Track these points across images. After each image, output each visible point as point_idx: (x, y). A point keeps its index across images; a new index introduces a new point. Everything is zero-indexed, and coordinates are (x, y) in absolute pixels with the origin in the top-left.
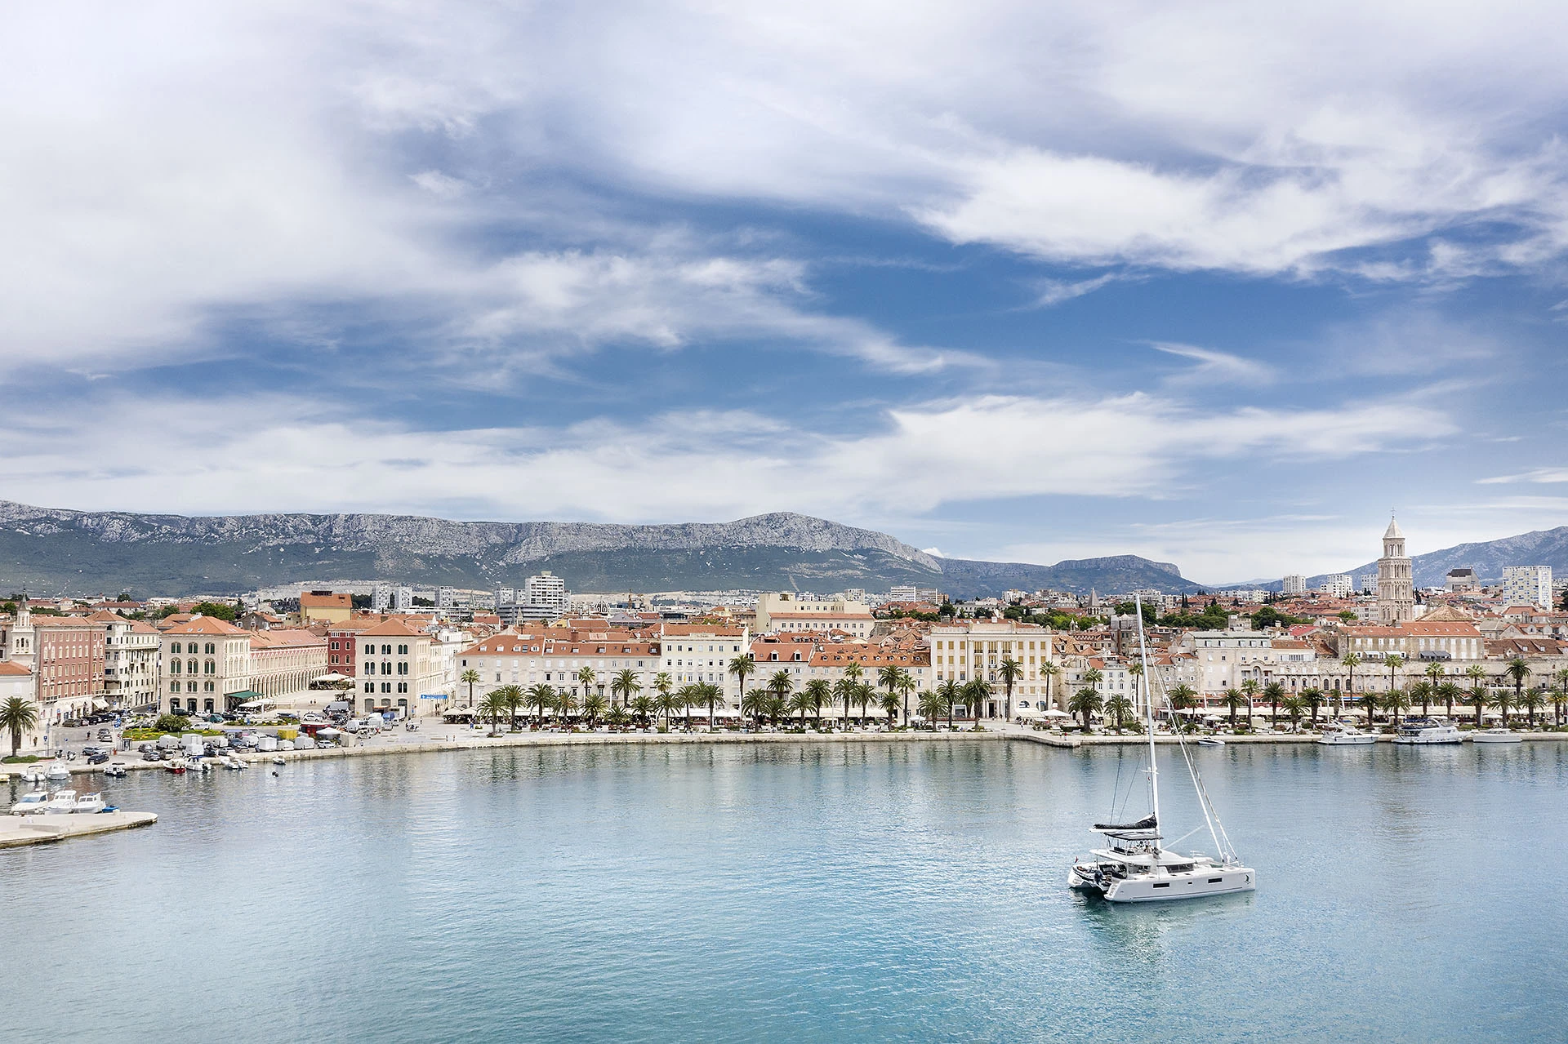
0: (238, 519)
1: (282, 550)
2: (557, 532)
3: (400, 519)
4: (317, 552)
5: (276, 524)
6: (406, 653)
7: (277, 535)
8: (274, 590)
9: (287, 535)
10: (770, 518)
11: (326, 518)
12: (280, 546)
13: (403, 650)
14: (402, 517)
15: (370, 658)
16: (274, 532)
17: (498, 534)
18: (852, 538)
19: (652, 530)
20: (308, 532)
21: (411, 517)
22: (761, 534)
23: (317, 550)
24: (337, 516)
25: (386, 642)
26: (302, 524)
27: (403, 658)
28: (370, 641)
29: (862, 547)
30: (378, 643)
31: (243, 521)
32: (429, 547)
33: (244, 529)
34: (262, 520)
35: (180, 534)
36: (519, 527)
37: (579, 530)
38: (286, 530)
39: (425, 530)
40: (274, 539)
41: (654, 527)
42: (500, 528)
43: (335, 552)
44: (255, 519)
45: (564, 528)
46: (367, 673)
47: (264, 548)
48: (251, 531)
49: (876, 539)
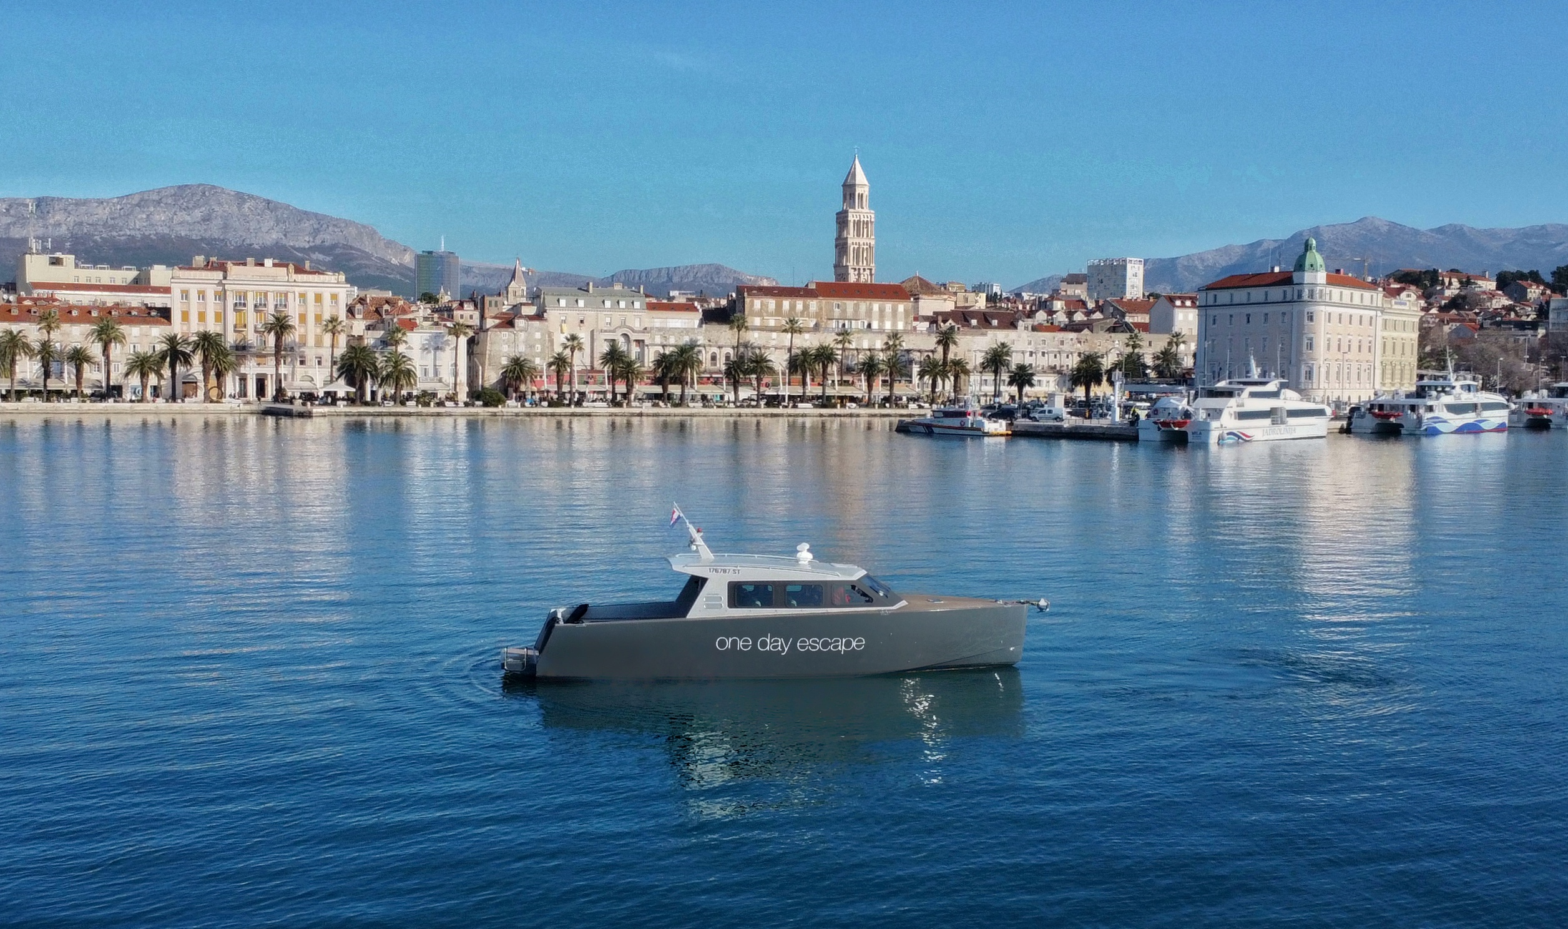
18: (307, 228)
22: (164, 217)
29: (323, 241)
49: (345, 232)
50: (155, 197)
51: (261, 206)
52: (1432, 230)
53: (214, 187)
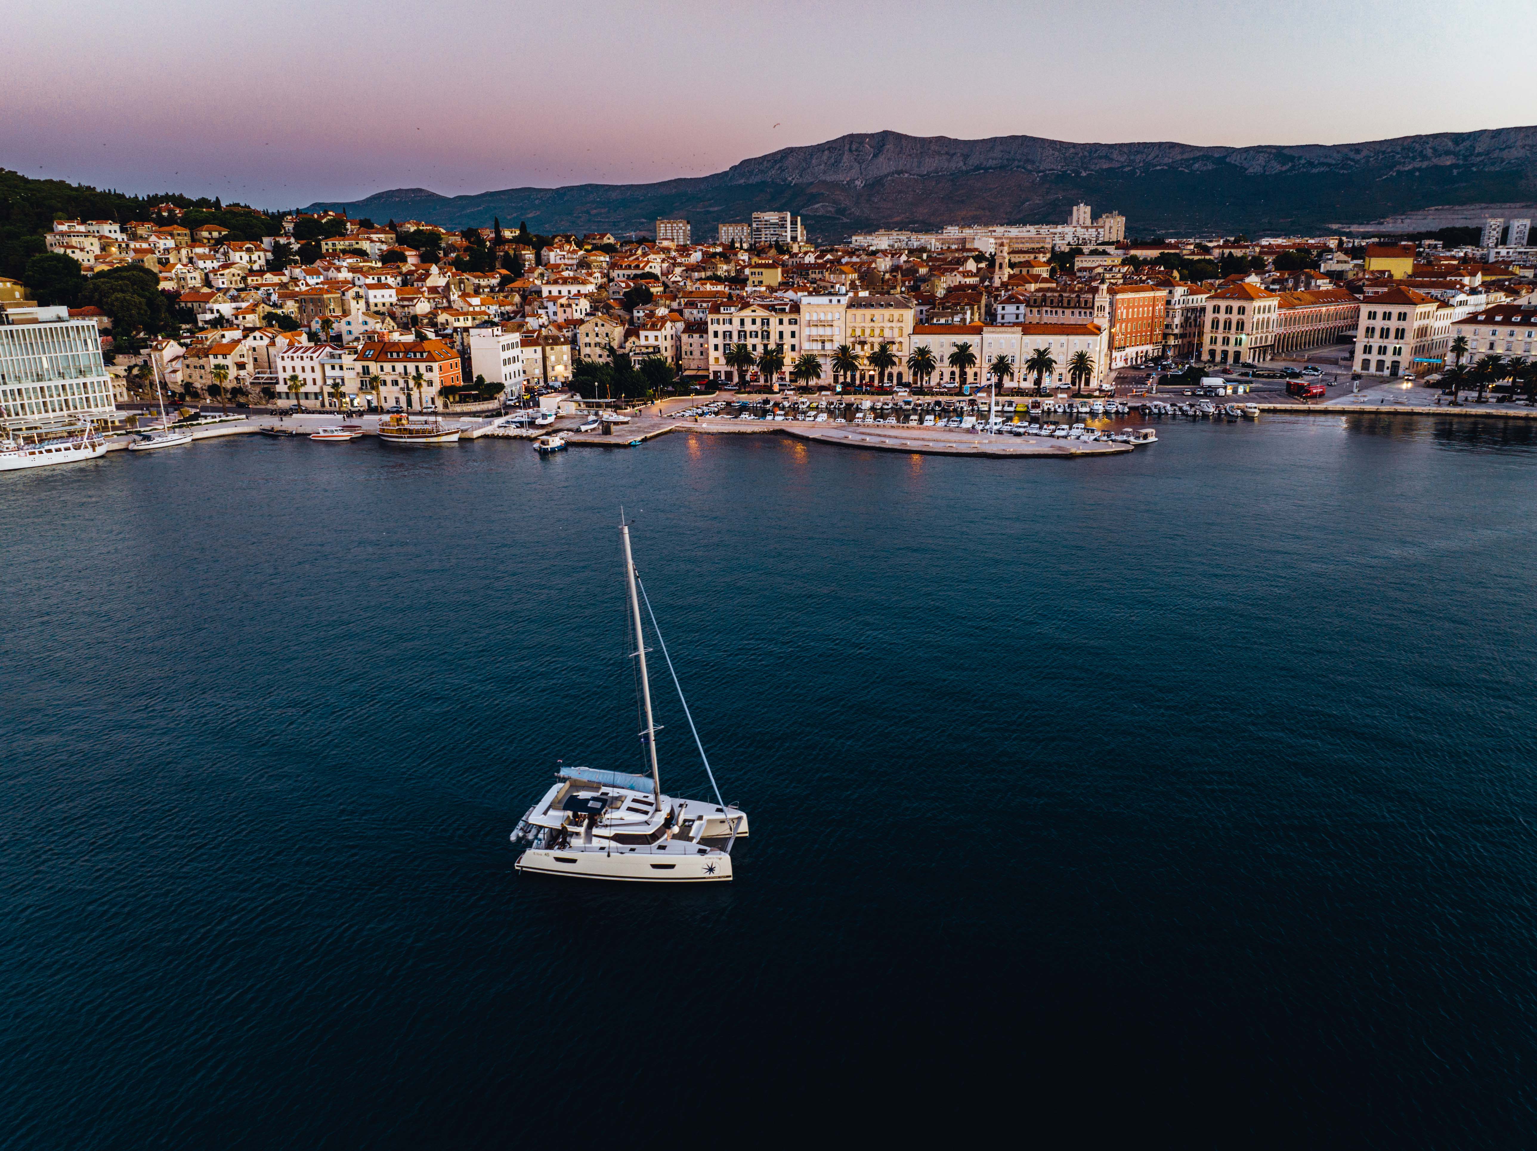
0: (1375, 144)
1: (1417, 174)
4: (1455, 174)
5: (1415, 147)
6: (1404, 319)
7: (1414, 158)
8: (1403, 217)
9: (1425, 158)
11: (1469, 135)
12: (1415, 169)
13: (1402, 317)
15: (1372, 323)
16: (1411, 155)
20: (1448, 153)
23: (1455, 172)
25: (1388, 308)
27: (1402, 324)
28: (1373, 308)
30: (1380, 309)
31: (1380, 145)
33: (1380, 154)
35: (1319, 164)
40: (1410, 163)
43: (1475, 172)
46: (1367, 337)
47: (1398, 172)
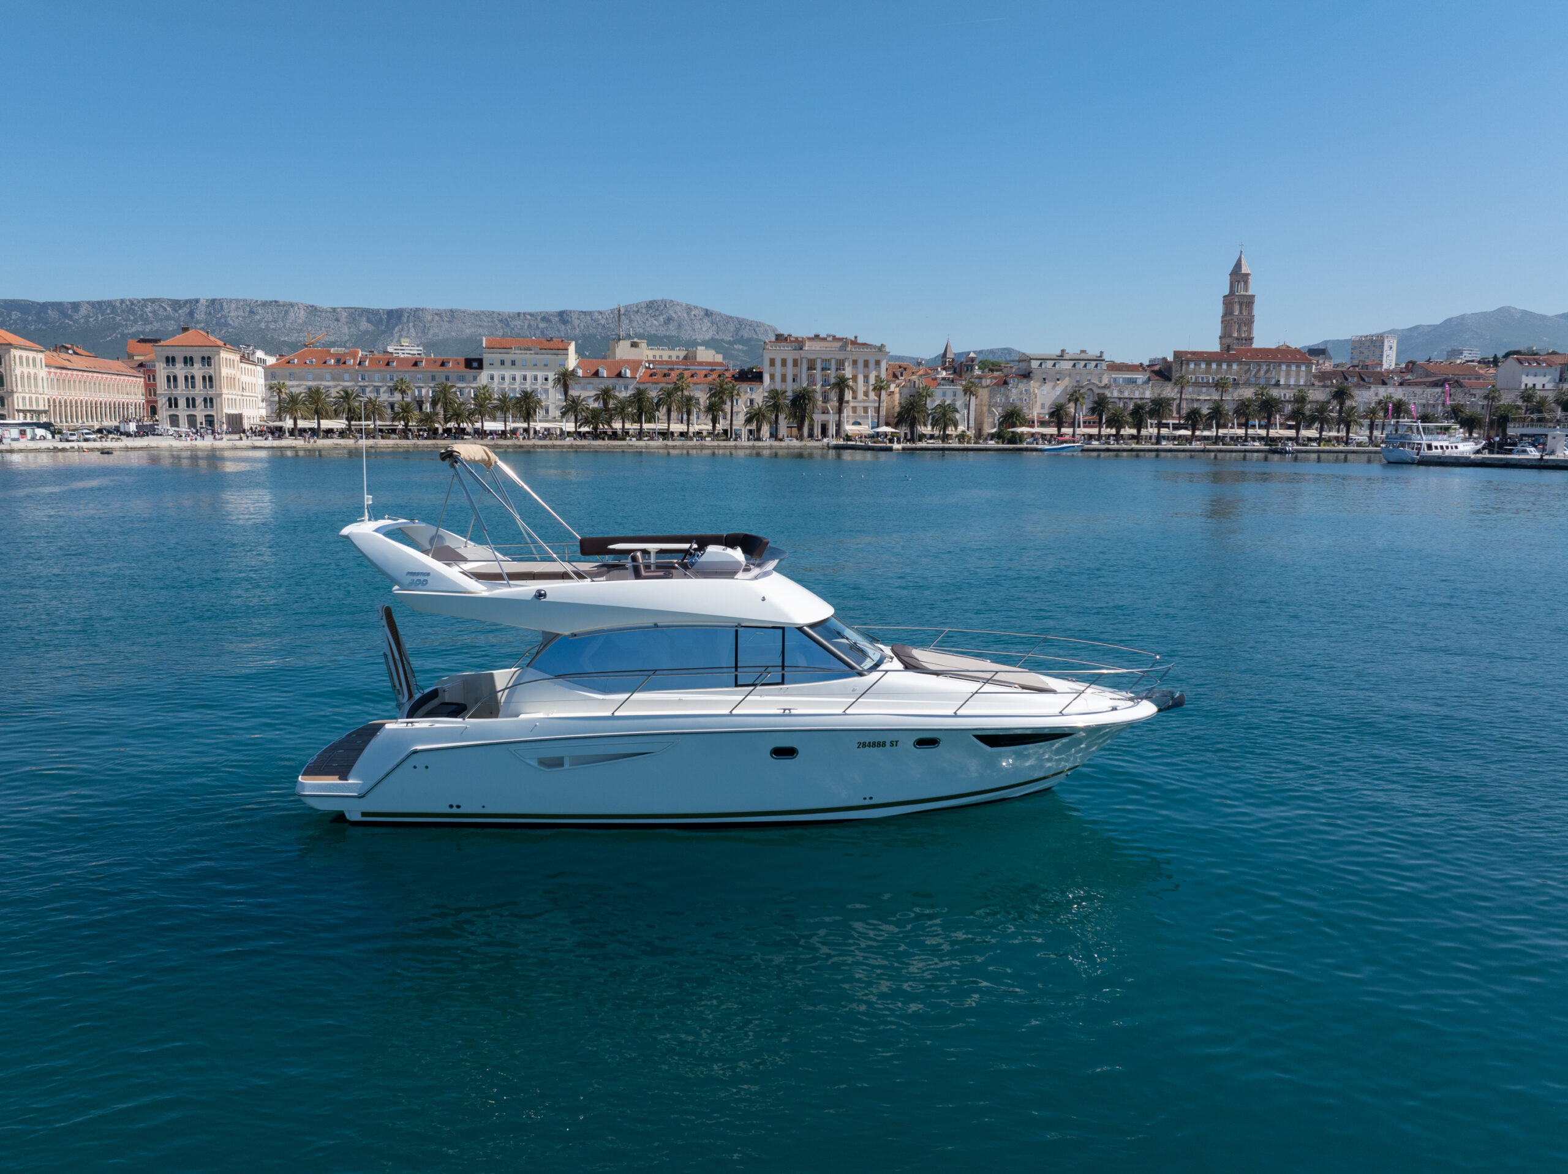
0: (92, 304)
2: (429, 318)
3: (265, 304)
5: (134, 310)
7: (135, 322)
9: (146, 321)
10: (651, 305)
11: (186, 302)
12: (139, 332)
14: (267, 302)
16: (132, 318)
17: (369, 321)
18: (731, 327)
19: (529, 317)
20: (168, 318)
21: (276, 302)
22: (640, 322)
24: (197, 301)
26: (161, 309)
29: (742, 336)
31: (99, 306)
32: (297, 335)
33: (100, 315)
34: (119, 305)
36: (390, 313)
37: (453, 316)
38: (145, 316)
39: (292, 316)
41: (531, 315)
42: (372, 315)
44: (110, 304)
45: (436, 314)
47: (123, 335)
48: (107, 317)
49: (757, 329)
50: (635, 309)
51: (702, 313)
52: (1557, 316)
53: (672, 301)
